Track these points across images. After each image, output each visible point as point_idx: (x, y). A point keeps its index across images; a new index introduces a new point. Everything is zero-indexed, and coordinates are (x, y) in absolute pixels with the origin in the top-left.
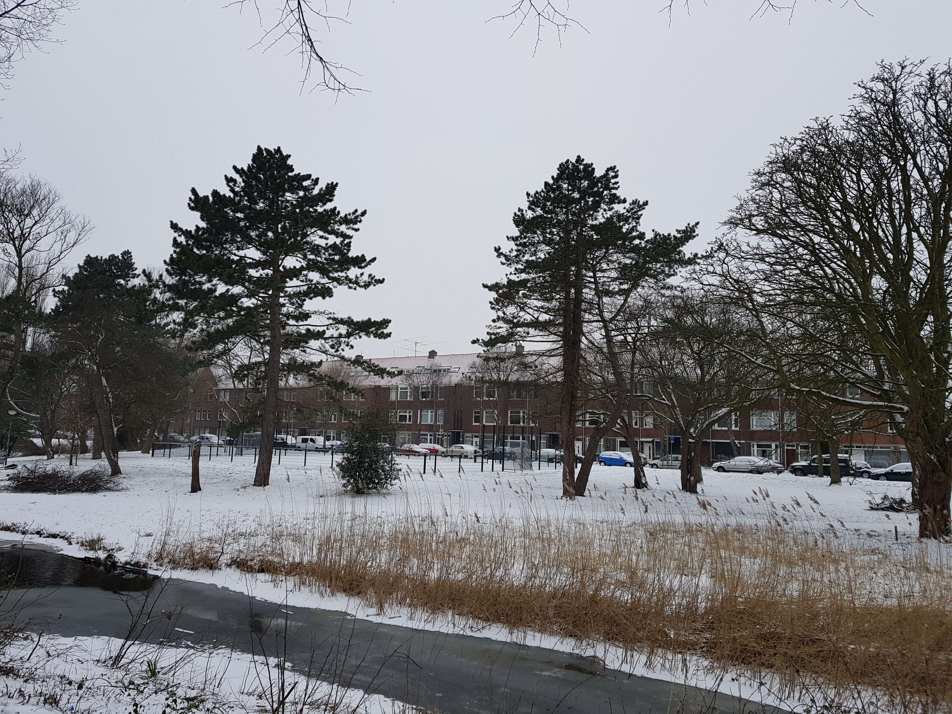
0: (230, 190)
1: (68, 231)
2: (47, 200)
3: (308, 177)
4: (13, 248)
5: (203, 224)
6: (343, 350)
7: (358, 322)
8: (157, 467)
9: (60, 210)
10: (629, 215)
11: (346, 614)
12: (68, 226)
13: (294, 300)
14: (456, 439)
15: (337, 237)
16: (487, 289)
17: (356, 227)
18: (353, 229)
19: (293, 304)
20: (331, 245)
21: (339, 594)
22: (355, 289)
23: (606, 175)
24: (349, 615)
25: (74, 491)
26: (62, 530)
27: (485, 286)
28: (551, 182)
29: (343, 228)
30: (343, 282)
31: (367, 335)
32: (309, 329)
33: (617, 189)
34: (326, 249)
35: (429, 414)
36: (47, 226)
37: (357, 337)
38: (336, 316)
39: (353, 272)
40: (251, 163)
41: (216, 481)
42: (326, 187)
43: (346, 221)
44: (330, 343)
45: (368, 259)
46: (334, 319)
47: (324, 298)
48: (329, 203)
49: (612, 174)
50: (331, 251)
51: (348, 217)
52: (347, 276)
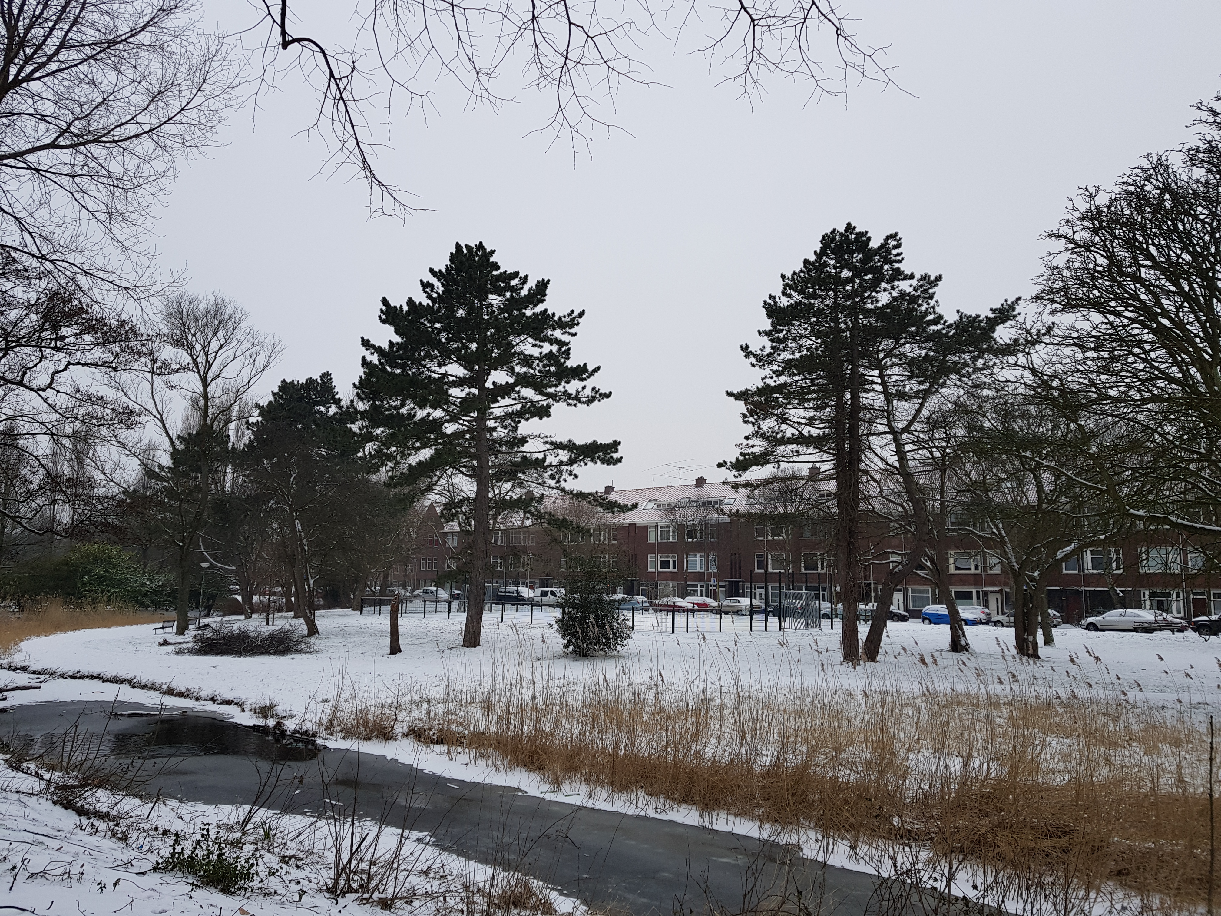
0: (427, 297)
1: (258, 354)
2: (233, 320)
3: (516, 274)
4: (198, 377)
5: (397, 339)
6: (565, 480)
7: (580, 446)
8: (363, 626)
9: (248, 331)
10: (917, 294)
11: (518, 790)
12: (258, 348)
13: (506, 422)
14: (734, 591)
15: (551, 345)
16: (732, 398)
17: (573, 331)
18: (570, 334)
19: (505, 427)
20: (546, 354)
21: (518, 769)
22: (575, 405)
23: (884, 246)
24: (521, 791)
25: (261, 654)
26: (237, 696)
27: (729, 394)
28: (812, 258)
29: (558, 334)
30: (560, 399)
31: (592, 461)
32: (526, 457)
33: (900, 261)
34: (540, 359)
35: (698, 558)
36: (234, 350)
37: (582, 464)
38: (554, 440)
39: (573, 386)
40: (448, 263)
41: (422, 641)
42: (536, 286)
43: (561, 325)
44: (550, 473)
45: (590, 368)
46: (552, 443)
47: (541, 419)
48: (540, 305)
49: (893, 243)
50: (545, 362)
51: (563, 319)
52: (566, 391)
